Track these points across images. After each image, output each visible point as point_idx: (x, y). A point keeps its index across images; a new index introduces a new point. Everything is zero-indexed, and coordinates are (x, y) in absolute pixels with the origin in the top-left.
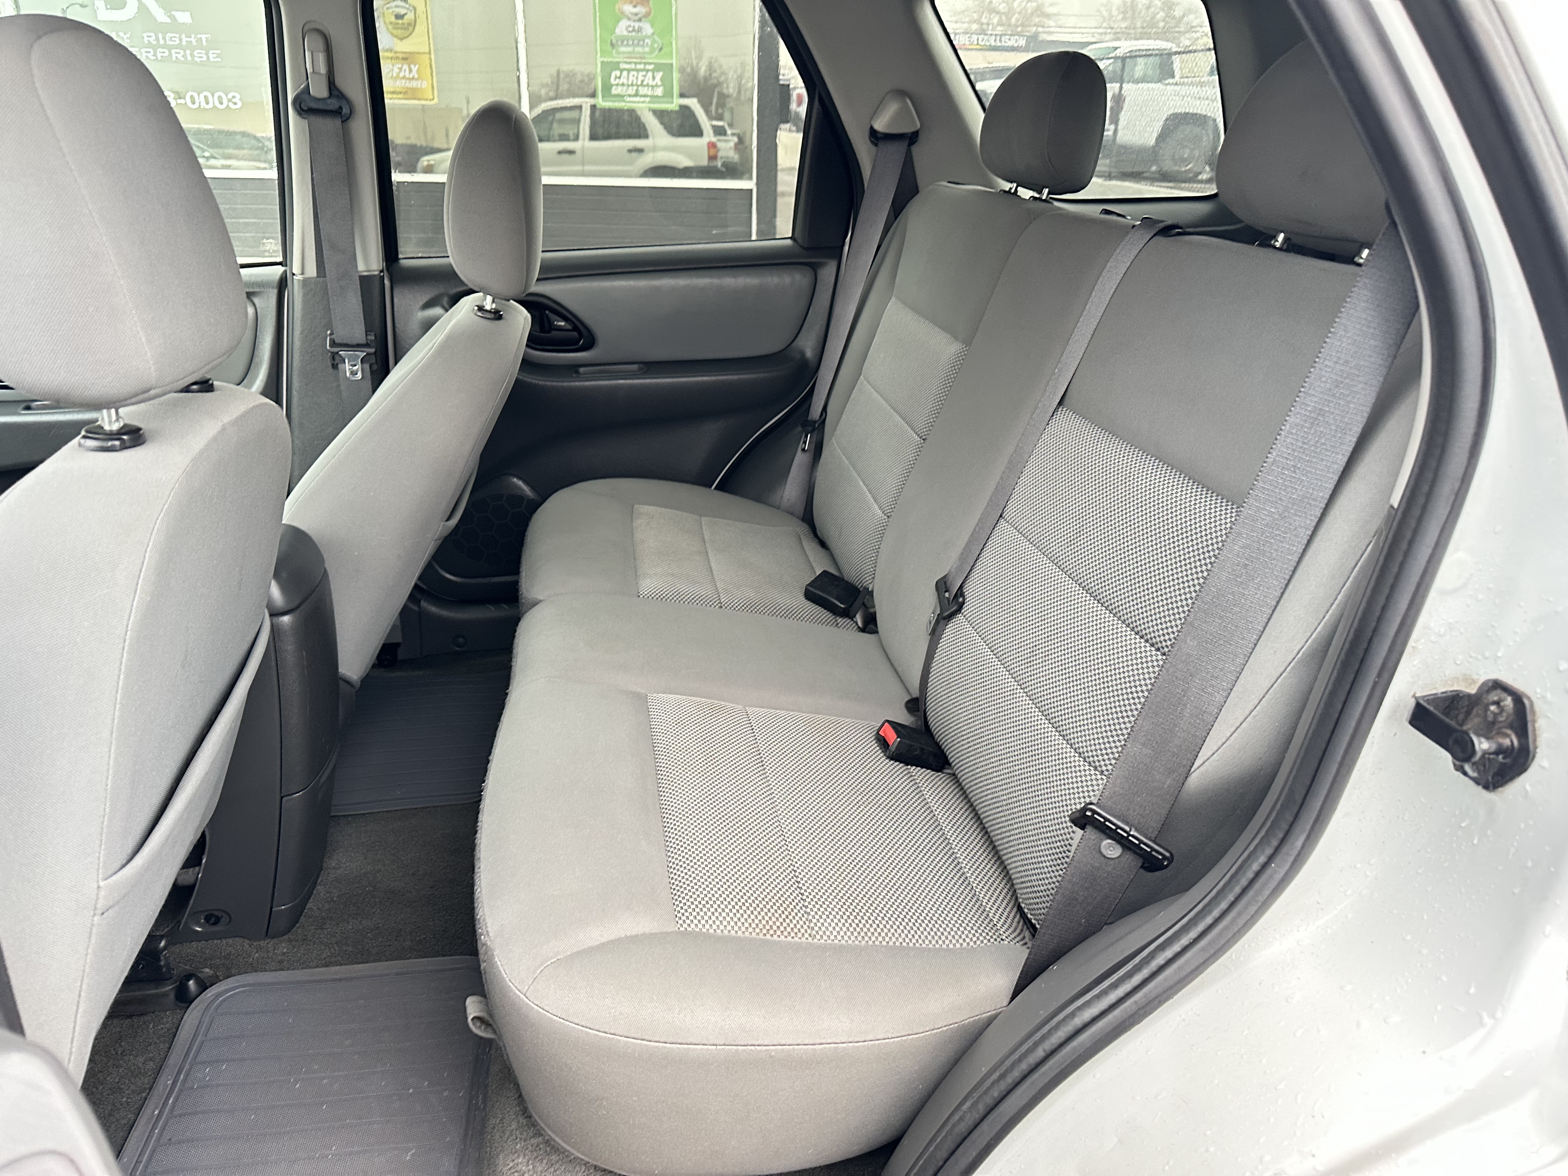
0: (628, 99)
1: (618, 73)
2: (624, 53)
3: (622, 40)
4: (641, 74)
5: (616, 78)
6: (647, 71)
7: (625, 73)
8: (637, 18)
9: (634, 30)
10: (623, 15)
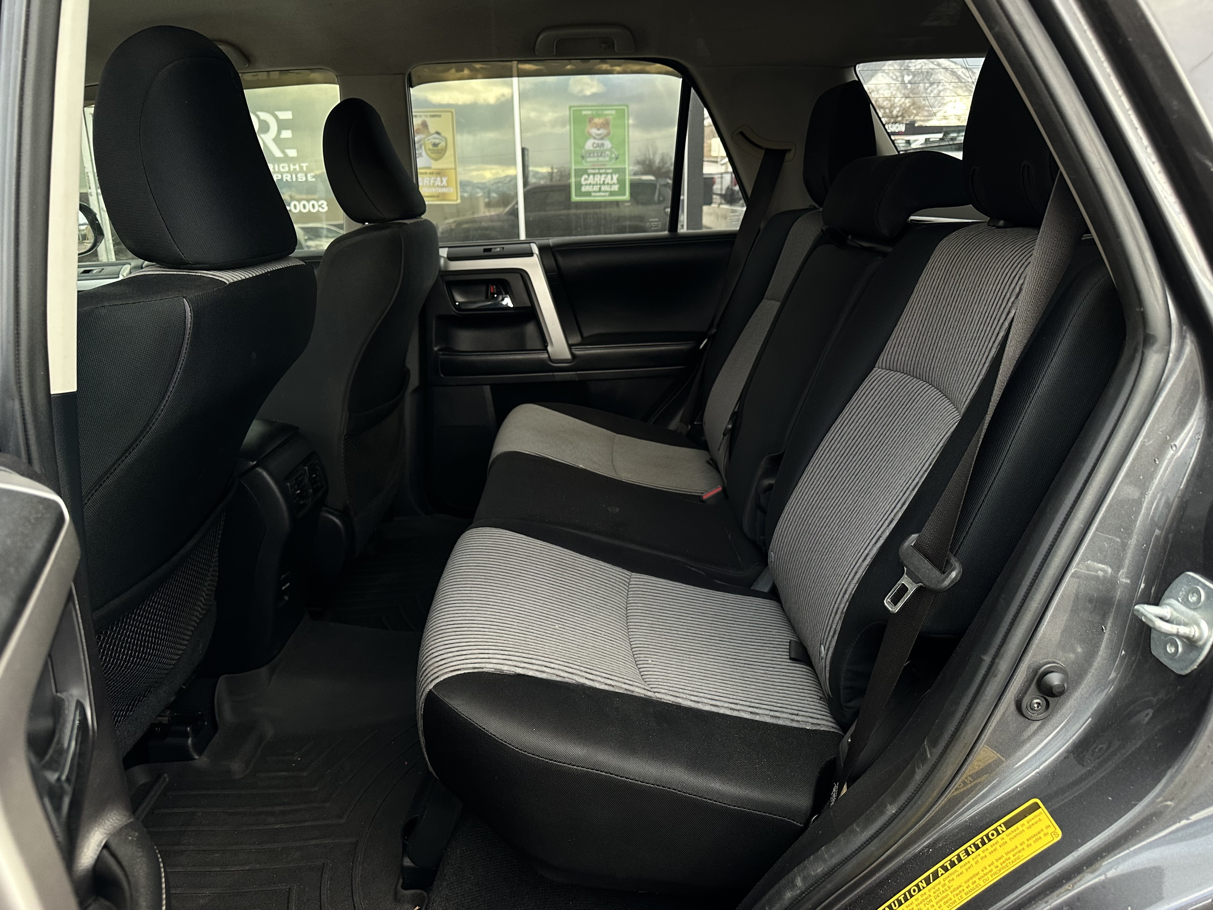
0: (593, 194)
1: (586, 176)
2: (591, 162)
3: (590, 153)
4: (603, 176)
5: (586, 179)
6: (607, 174)
7: (591, 177)
8: (600, 137)
9: (598, 146)
10: (590, 136)
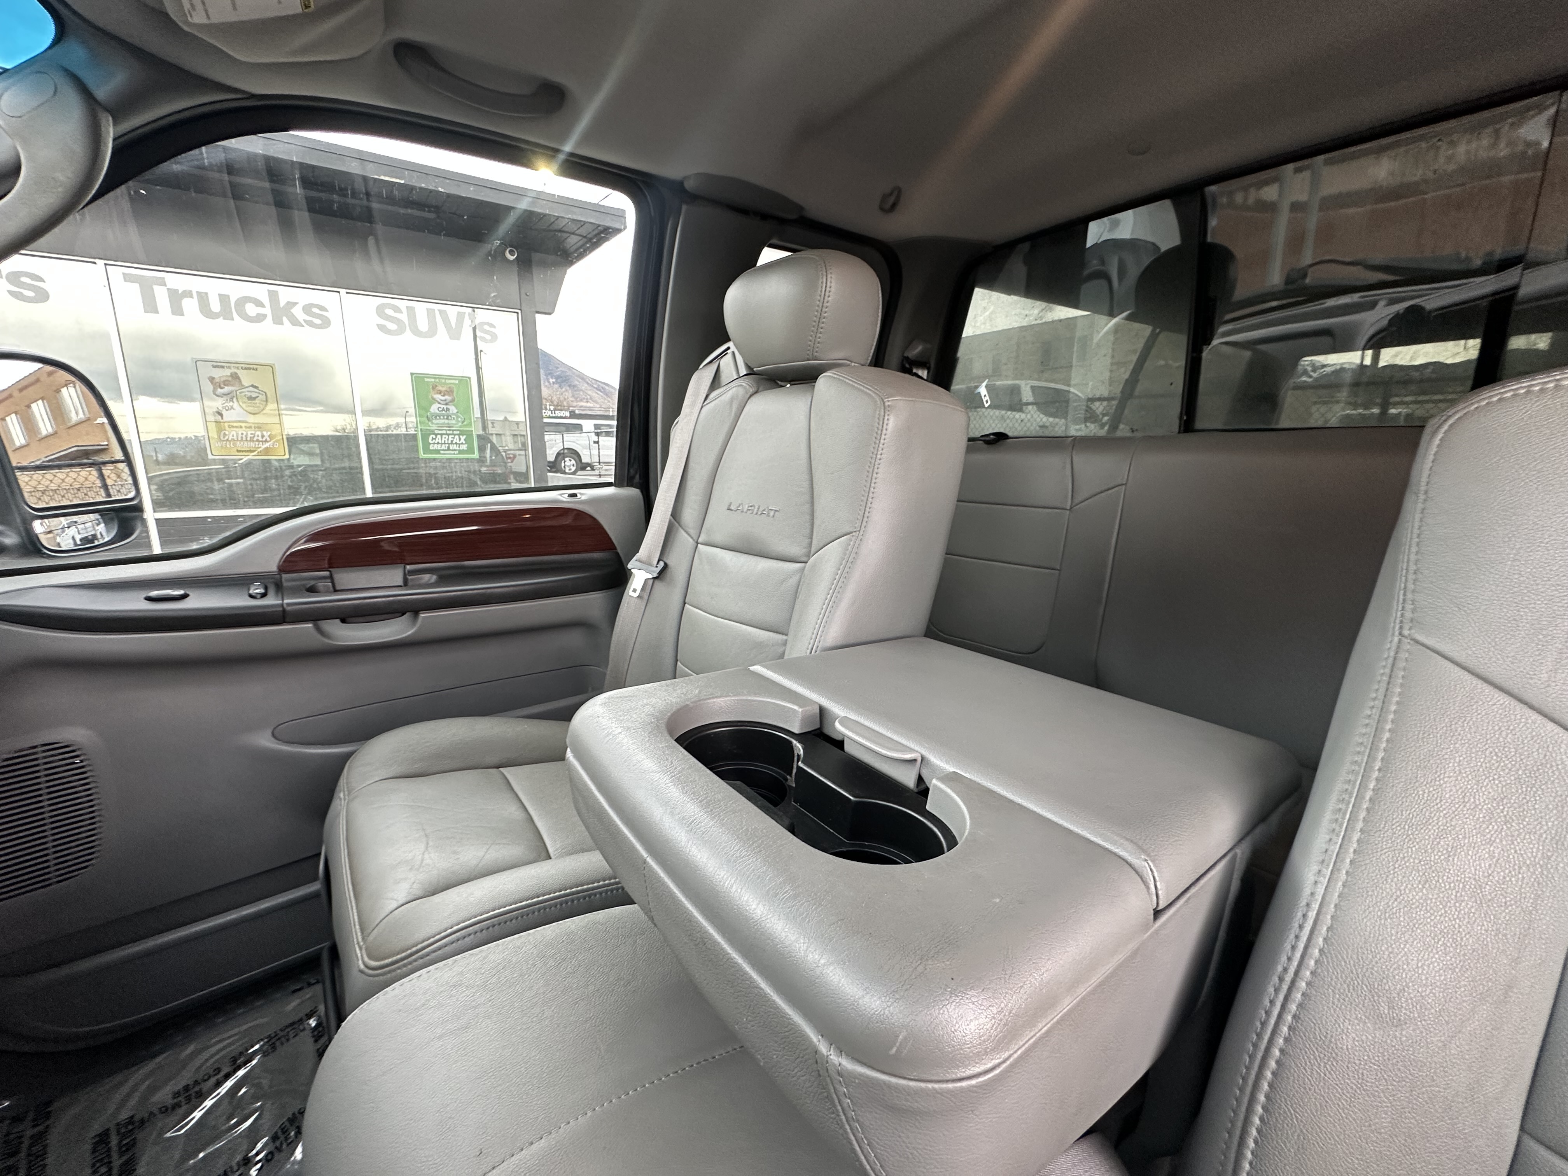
0: (441, 452)
1: (434, 437)
2: (437, 424)
3: (436, 416)
4: (450, 436)
5: (433, 439)
6: (455, 435)
7: (439, 436)
8: (444, 403)
9: (443, 409)
10: (435, 401)
